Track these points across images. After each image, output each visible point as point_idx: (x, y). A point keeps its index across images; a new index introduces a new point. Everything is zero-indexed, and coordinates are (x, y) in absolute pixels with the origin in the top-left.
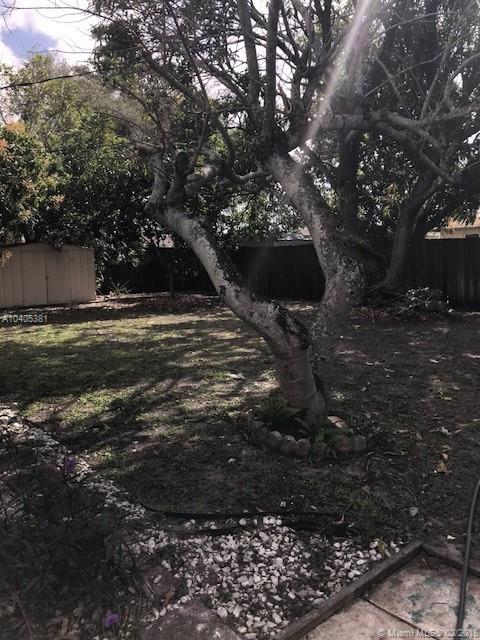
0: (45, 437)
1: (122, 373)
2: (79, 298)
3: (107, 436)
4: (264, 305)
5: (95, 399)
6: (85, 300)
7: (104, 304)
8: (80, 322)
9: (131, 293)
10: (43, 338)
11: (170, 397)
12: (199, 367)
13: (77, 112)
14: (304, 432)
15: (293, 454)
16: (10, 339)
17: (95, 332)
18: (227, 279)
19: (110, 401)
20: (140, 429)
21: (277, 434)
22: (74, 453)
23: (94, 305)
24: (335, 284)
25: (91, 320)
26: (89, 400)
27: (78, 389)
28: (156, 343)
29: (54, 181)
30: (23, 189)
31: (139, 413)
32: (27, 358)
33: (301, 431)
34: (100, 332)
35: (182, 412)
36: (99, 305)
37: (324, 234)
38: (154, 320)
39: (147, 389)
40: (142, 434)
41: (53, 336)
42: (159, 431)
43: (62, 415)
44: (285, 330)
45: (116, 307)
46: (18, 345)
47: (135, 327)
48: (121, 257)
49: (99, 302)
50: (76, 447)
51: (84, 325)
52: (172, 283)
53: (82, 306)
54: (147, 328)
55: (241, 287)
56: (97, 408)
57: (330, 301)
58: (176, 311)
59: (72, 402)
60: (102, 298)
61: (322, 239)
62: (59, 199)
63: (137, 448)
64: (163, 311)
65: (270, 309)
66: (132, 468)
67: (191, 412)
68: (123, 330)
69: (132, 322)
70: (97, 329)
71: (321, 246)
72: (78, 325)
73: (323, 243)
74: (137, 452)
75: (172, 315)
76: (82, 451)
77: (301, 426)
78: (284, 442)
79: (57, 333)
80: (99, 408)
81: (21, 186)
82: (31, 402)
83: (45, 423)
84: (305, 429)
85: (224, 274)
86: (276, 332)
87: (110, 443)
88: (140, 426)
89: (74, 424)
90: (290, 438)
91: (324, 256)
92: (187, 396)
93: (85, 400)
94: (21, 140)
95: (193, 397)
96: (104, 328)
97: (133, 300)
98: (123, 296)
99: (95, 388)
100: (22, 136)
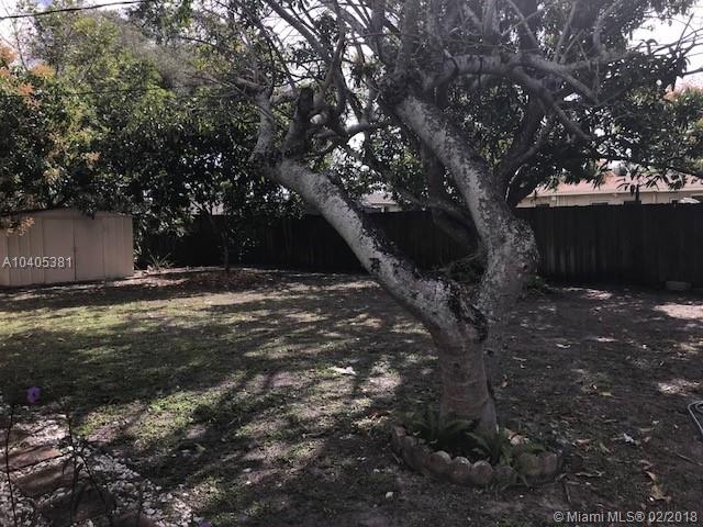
0: (118, 466)
1: (196, 369)
2: (113, 275)
3: (203, 461)
4: (430, 283)
5: (172, 406)
6: (121, 276)
7: (145, 280)
8: (121, 303)
9: (174, 267)
10: (81, 324)
11: (271, 403)
12: (291, 359)
13: (113, 59)
14: (481, 452)
15: (469, 483)
16: (36, 326)
17: (144, 316)
18: (380, 250)
19: (193, 408)
20: (247, 450)
21: (445, 455)
22: (165, 490)
23: (132, 282)
24: (503, 256)
25: (135, 300)
26: (164, 408)
27: (144, 392)
28: (225, 329)
29: (87, 135)
30: (49, 143)
31: (237, 425)
32: (66, 352)
33: (476, 450)
34: (151, 314)
35: (293, 422)
36: (139, 282)
37: (483, 194)
38: (212, 300)
39: (235, 390)
40: (251, 456)
41: (91, 321)
42: (274, 451)
43: (133, 430)
44: (458, 317)
45: (159, 284)
46: (48, 334)
47: (190, 308)
48: (164, 225)
49: (137, 278)
50: (165, 480)
51: (127, 306)
52: (227, 255)
53: (118, 284)
54: (207, 310)
55: (400, 260)
56: (178, 419)
57: (498, 277)
58: (235, 288)
59: (142, 411)
60: (140, 273)
61: (482, 200)
62: (93, 156)
63: (250, 479)
64: (218, 288)
65: (439, 289)
66: (253, 510)
67: (306, 422)
68: (177, 313)
69: (186, 302)
70: (145, 311)
71: (480, 208)
72: (118, 307)
73: (484, 205)
74: (253, 485)
75: (230, 294)
76: (175, 486)
77: (474, 443)
78: (454, 466)
79: (96, 317)
80: (181, 420)
81: (47, 140)
82: (86, 412)
83: (113, 444)
84: (481, 447)
85: (375, 243)
86: (446, 319)
87: (212, 472)
88: (244, 445)
89: (154, 445)
90: (465, 461)
91: (486, 221)
92: (292, 400)
93: (159, 409)
94: (49, 86)
95: (299, 400)
96: (154, 310)
97: (177, 276)
98: (165, 272)
99: (167, 391)
100: (51, 81)
